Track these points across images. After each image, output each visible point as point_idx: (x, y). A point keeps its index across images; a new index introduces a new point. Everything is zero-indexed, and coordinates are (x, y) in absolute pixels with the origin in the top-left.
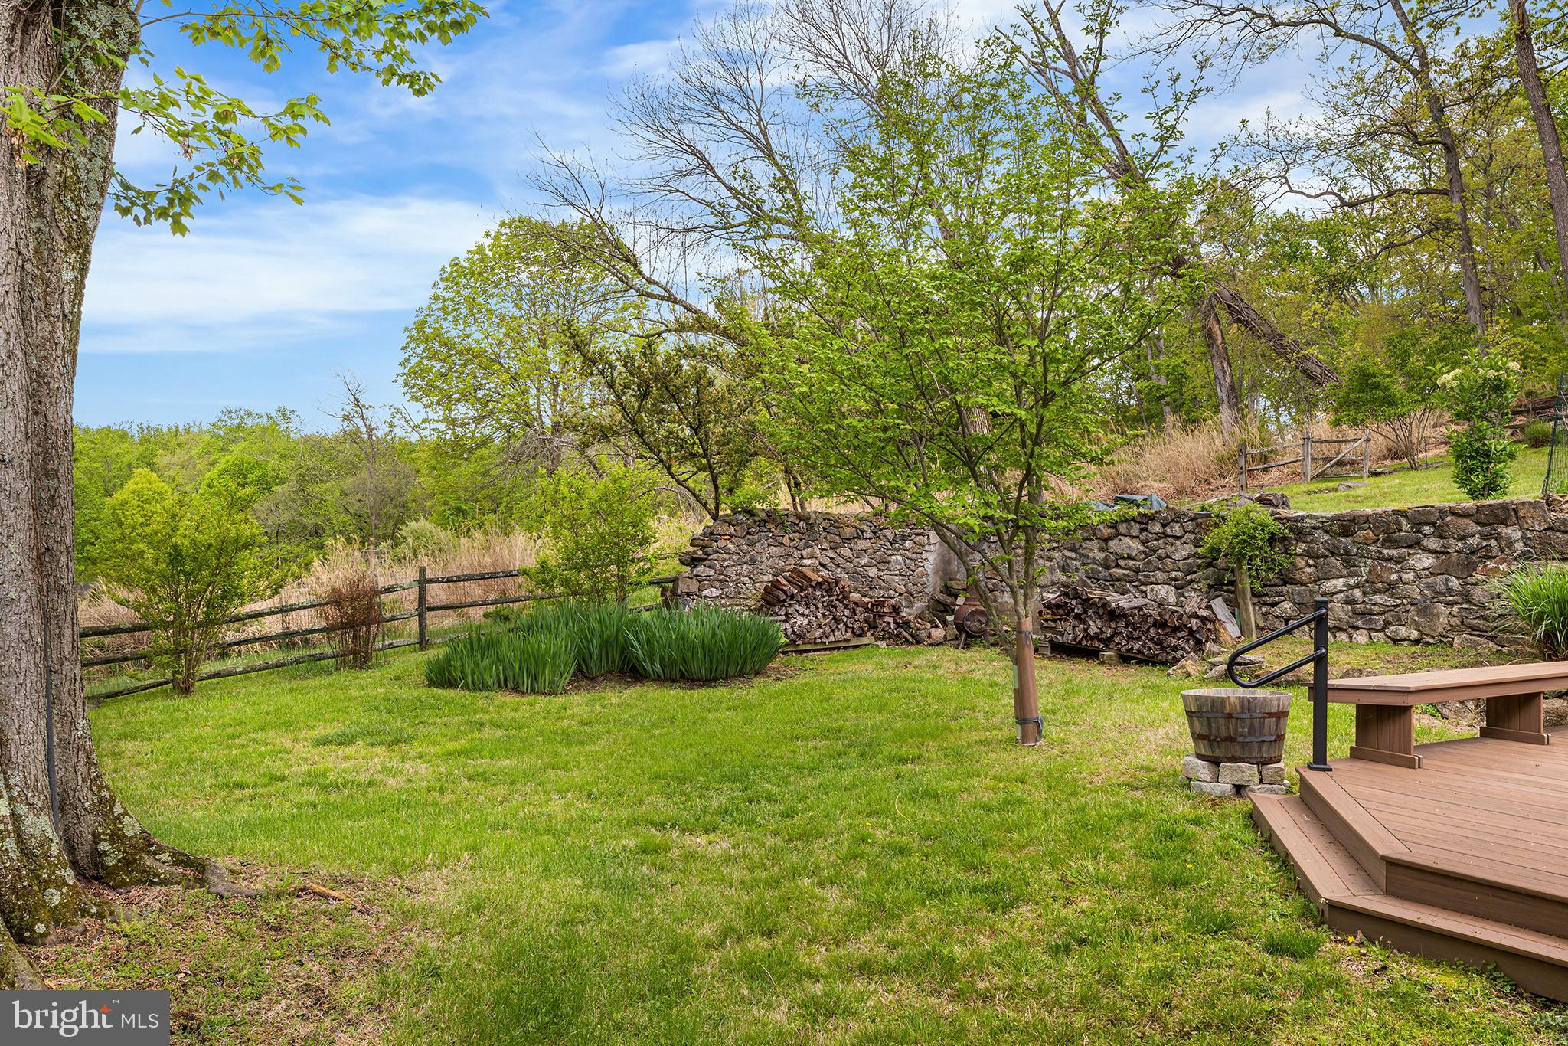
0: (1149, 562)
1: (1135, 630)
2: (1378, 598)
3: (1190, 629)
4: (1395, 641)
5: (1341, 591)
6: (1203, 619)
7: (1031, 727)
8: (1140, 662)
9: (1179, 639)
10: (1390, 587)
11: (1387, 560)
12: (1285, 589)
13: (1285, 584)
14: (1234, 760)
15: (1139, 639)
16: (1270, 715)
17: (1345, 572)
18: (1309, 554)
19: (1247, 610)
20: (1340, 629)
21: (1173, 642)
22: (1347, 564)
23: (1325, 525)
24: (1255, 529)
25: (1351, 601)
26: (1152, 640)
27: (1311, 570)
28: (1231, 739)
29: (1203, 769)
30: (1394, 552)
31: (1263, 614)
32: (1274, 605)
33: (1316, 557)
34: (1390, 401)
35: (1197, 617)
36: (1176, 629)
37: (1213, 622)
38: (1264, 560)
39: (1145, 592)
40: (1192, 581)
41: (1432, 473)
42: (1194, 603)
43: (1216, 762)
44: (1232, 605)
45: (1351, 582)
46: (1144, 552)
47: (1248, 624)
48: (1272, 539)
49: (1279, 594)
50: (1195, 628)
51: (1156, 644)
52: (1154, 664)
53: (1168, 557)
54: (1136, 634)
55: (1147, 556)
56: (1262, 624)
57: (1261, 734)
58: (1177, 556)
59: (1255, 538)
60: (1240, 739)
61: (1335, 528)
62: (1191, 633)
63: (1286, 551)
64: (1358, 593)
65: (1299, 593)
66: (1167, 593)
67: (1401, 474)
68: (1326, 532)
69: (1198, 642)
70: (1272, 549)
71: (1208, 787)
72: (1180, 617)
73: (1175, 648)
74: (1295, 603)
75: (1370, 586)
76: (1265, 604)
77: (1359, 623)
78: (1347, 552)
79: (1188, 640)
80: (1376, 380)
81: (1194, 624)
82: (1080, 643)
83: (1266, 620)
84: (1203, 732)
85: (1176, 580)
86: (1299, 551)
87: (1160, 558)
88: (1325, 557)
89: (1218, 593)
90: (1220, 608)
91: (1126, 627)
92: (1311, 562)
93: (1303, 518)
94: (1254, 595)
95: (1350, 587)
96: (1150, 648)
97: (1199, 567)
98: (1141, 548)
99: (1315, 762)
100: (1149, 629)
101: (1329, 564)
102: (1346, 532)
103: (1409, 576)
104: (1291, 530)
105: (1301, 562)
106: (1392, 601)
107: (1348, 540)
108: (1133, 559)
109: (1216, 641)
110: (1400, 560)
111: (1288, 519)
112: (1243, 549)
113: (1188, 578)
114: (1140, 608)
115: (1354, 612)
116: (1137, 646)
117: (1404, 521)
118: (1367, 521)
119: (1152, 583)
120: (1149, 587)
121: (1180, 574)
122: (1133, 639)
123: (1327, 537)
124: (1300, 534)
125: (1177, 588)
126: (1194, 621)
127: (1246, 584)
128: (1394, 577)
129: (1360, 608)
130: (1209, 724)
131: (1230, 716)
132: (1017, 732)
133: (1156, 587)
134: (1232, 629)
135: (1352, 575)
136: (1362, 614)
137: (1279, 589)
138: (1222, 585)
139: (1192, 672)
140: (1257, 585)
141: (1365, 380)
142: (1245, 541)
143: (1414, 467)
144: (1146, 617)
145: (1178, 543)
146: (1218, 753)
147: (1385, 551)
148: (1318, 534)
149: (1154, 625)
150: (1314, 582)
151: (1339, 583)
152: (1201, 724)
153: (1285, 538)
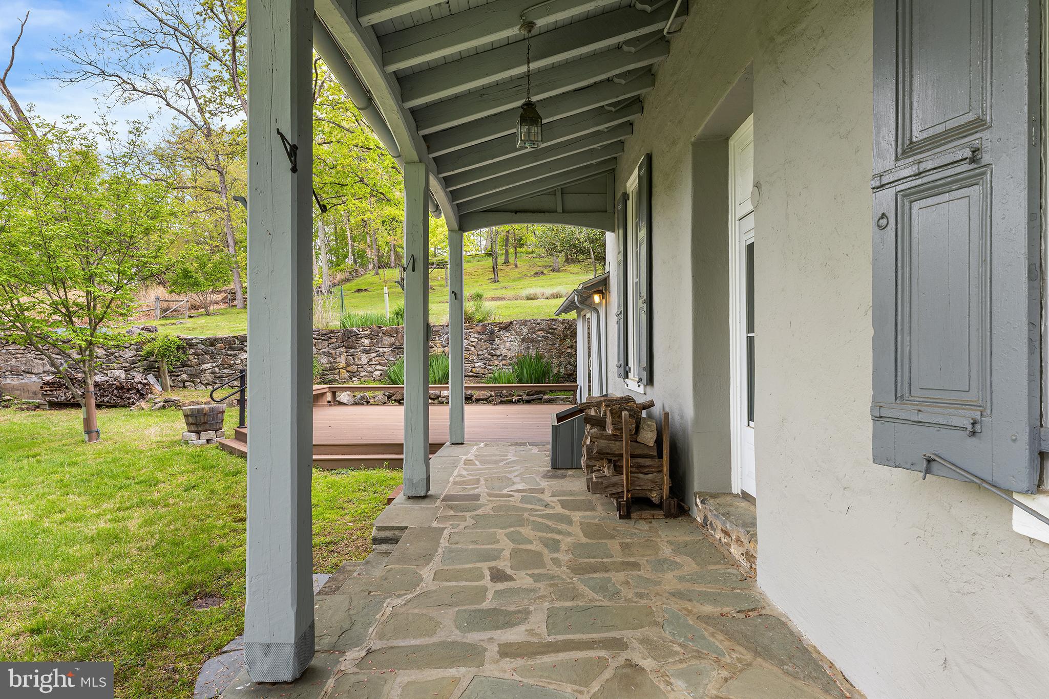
0: (110, 359)
1: (105, 392)
2: (225, 371)
3: (138, 389)
4: (232, 387)
5: (209, 369)
6: (144, 384)
7: (94, 434)
8: (107, 407)
9: (131, 394)
10: (231, 366)
11: (229, 356)
12: (183, 369)
13: (183, 367)
14: (206, 430)
15: (107, 396)
16: (220, 412)
17: (211, 361)
18: (195, 354)
19: (165, 379)
20: (209, 384)
21: (128, 396)
22: (212, 357)
23: (202, 342)
24: (171, 343)
25: (213, 373)
26: (115, 395)
27: (196, 360)
28: (205, 423)
29: (193, 436)
30: (232, 352)
31: (173, 380)
32: (178, 376)
33: (198, 355)
34: (196, 284)
35: (141, 383)
36: (128, 390)
37: (149, 385)
38: (175, 357)
39: (107, 374)
40: (135, 367)
41: (218, 318)
42: (138, 377)
43: (198, 433)
44: (158, 377)
45: (214, 365)
46: (106, 355)
47: (166, 385)
48: (178, 348)
49: (181, 371)
50: (140, 389)
51: (117, 397)
52: (116, 407)
53: (121, 356)
54: (106, 394)
55: (108, 356)
56: (172, 385)
57: (217, 420)
58: (126, 356)
59: (171, 347)
60: (209, 422)
61: (207, 343)
62: (138, 391)
63: (184, 353)
64: (217, 369)
65: (190, 371)
66: (121, 374)
67: (203, 318)
68: (203, 345)
69: (142, 395)
70: (178, 352)
71: (196, 442)
72: (132, 384)
73: (129, 399)
74: (188, 375)
75: (222, 366)
76: (174, 376)
77: (217, 381)
78: (213, 353)
79: (136, 394)
80: (192, 274)
81: (140, 386)
82: (69, 401)
83: (174, 383)
84: (193, 422)
85: (125, 367)
86: (190, 352)
87: (116, 357)
88: (202, 355)
89: (150, 372)
90: (151, 379)
91: (100, 391)
92: (196, 357)
93: (192, 339)
94: (169, 372)
95: (213, 367)
96: (114, 400)
97: (139, 360)
98: (105, 353)
99: (240, 425)
100: (113, 391)
101: (204, 358)
102: (212, 345)
103: (239, 361)
104: (187, 344)
105: (191, 357)
106: (231, 372)
107: (213, 348)
108: (99, 358)
109: (151, 393)
110: (235, 355)
111: (185, 339)
112: (165, 352)
113: (133, 366)
114: (107, 381)
115: (215, 377)
116: (106, 399)
117: (236, 340)
118: (221, 340)
119: (110, 369)
120: (109, 371)
121: (128, 365)
122: (104, 396)
123: (204, 347)
124: (191, 346)
125: (125, 371)
126: (139, 385)
127: (165, 368)
128: (232, 362)
129: (218, 375)
130: (196, 419)
131: (205, 414)
132: (86, 437)
133: (113, 371)
134: (158, 388)
135: (214, 362)
136: (219, 378)
137: (181, 369)
138: (150, 368)
139: (144, 407)
140: (171, 368)
141: (186, 274)
142: (166, 349)
143: (208, 314)
144: (111, 385)
145: (127, 350)
146: (200, 429)
147: (229, 352)
148: (199, 345)
149: (116, 389)
150: (197, 365)
151: (209, 365)
152: (193, 419)
153: (184, 347)
